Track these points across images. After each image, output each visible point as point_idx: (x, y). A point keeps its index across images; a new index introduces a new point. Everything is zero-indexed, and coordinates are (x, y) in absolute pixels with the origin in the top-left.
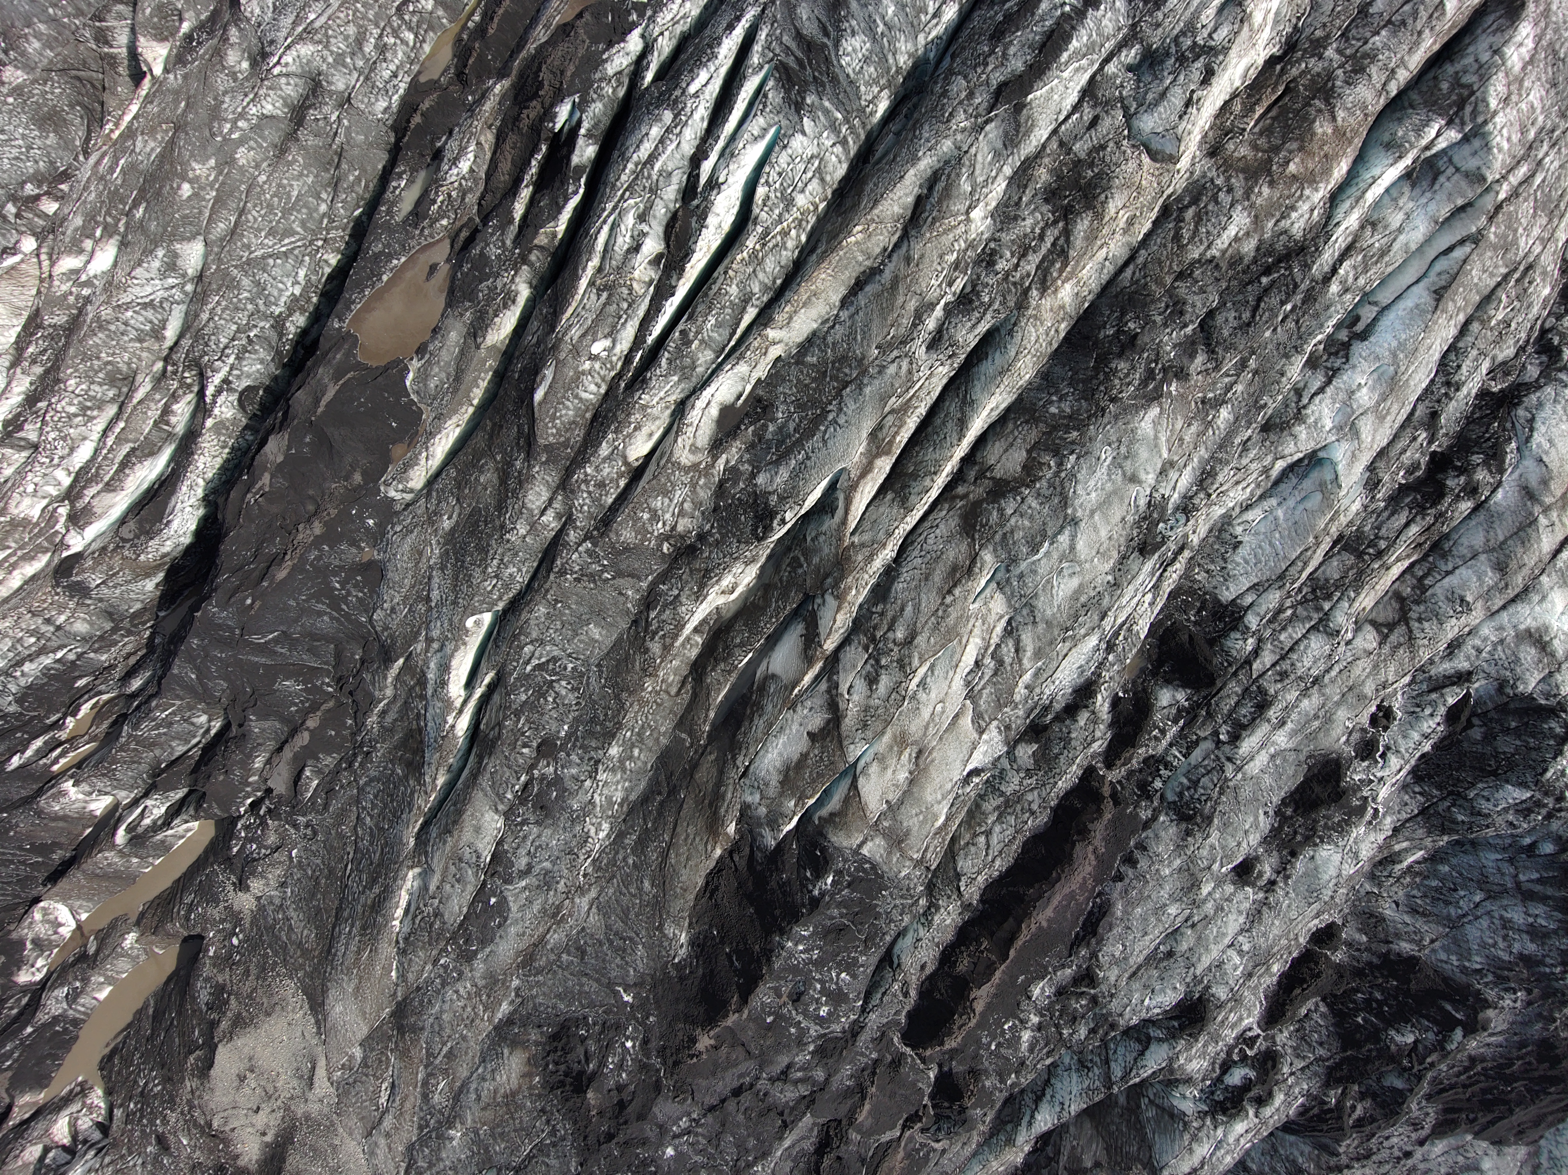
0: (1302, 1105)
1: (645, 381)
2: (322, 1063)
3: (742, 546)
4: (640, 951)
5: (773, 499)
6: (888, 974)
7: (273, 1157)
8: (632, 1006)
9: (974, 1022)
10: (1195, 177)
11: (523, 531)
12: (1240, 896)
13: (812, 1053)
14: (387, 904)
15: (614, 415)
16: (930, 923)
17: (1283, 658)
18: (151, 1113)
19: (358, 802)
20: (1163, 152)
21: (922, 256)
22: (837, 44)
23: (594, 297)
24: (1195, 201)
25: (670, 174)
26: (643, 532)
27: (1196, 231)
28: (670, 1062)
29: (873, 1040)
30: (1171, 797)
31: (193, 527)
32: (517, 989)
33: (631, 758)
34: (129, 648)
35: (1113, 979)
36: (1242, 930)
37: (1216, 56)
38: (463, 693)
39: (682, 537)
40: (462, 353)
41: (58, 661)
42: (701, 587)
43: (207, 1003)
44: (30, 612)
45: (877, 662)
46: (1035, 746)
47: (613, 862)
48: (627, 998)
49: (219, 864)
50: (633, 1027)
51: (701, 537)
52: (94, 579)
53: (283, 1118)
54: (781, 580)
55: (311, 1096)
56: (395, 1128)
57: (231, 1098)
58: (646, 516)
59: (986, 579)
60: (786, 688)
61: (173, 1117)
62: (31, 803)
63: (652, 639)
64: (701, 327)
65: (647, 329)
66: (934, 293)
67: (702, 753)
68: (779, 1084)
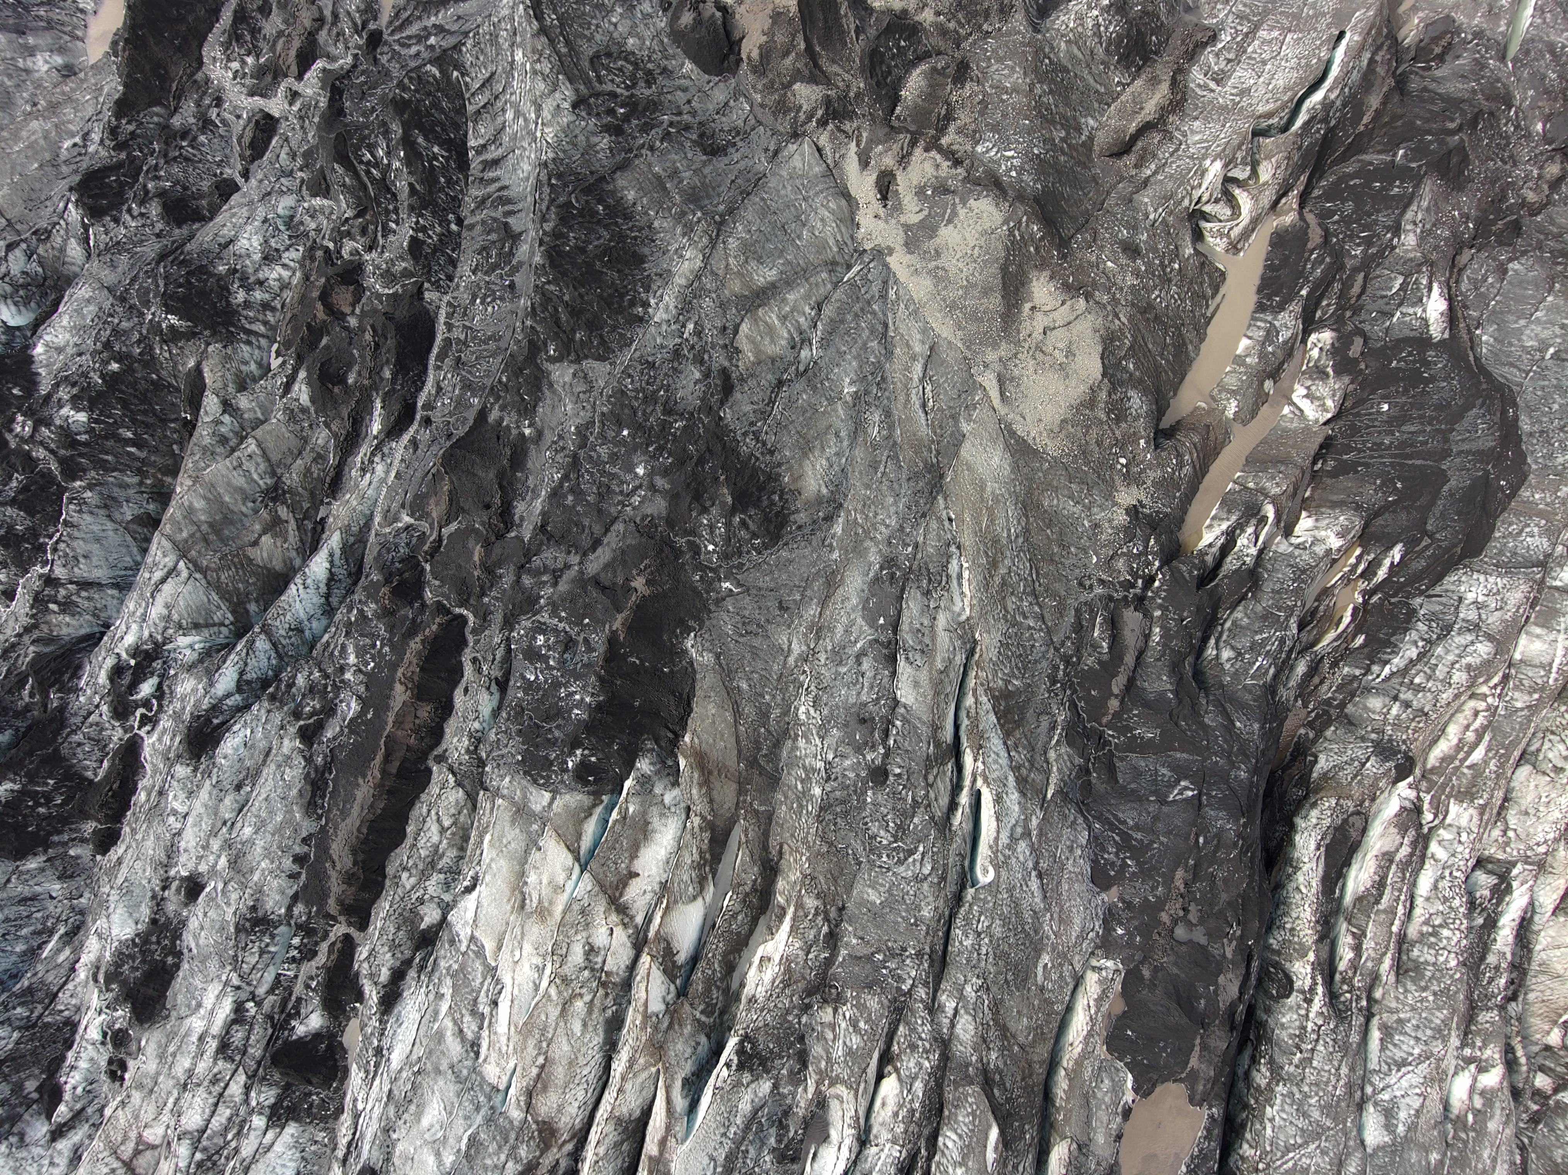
0: (80, 678)
2: (997, 400)
4: (729, 629)
6: (496, 673)
7: (1018, 292)
8: (720, 578)
9: (399, 674)
11: (969, 987)
12: (191, 865)
13: (540, 596)
15: (921, 1124)
16: (471, 736)
17: (221, 1095)
18: (1153, 271)
26: (860, 1006)
28: (666, 548)
29: (491, 614)
30: (284, 929)
31: (1297, 838)
32: (832, 549)
33: (802, 780)
35: (286, 742)
36: (179, 833)
38: (979, 788)
39: (825, 1001)
40: (1088, 1123)
41: (1386, 662)
42: (788, 971)
43: (1129, 399)
44: (1426, 714)
45: (593, 970)
46: (423, 926)
47: (784, 691)
48: (727, 585)
49: (1166, 515)
50: (711, 562)
51: (806, 1008)
52: (1372, 766)
53: (1018, 333)
54: (718, 988)
55: (997, 367)
56: (908, 369)
57: (1074, 332)
58: (862, 1024)
59: (512, 1091)
60: (676, 902)
61: (1130, 280)
62: (1369, 516)
63: (817, 908)
67: (737, 802)
68: (558, 563)
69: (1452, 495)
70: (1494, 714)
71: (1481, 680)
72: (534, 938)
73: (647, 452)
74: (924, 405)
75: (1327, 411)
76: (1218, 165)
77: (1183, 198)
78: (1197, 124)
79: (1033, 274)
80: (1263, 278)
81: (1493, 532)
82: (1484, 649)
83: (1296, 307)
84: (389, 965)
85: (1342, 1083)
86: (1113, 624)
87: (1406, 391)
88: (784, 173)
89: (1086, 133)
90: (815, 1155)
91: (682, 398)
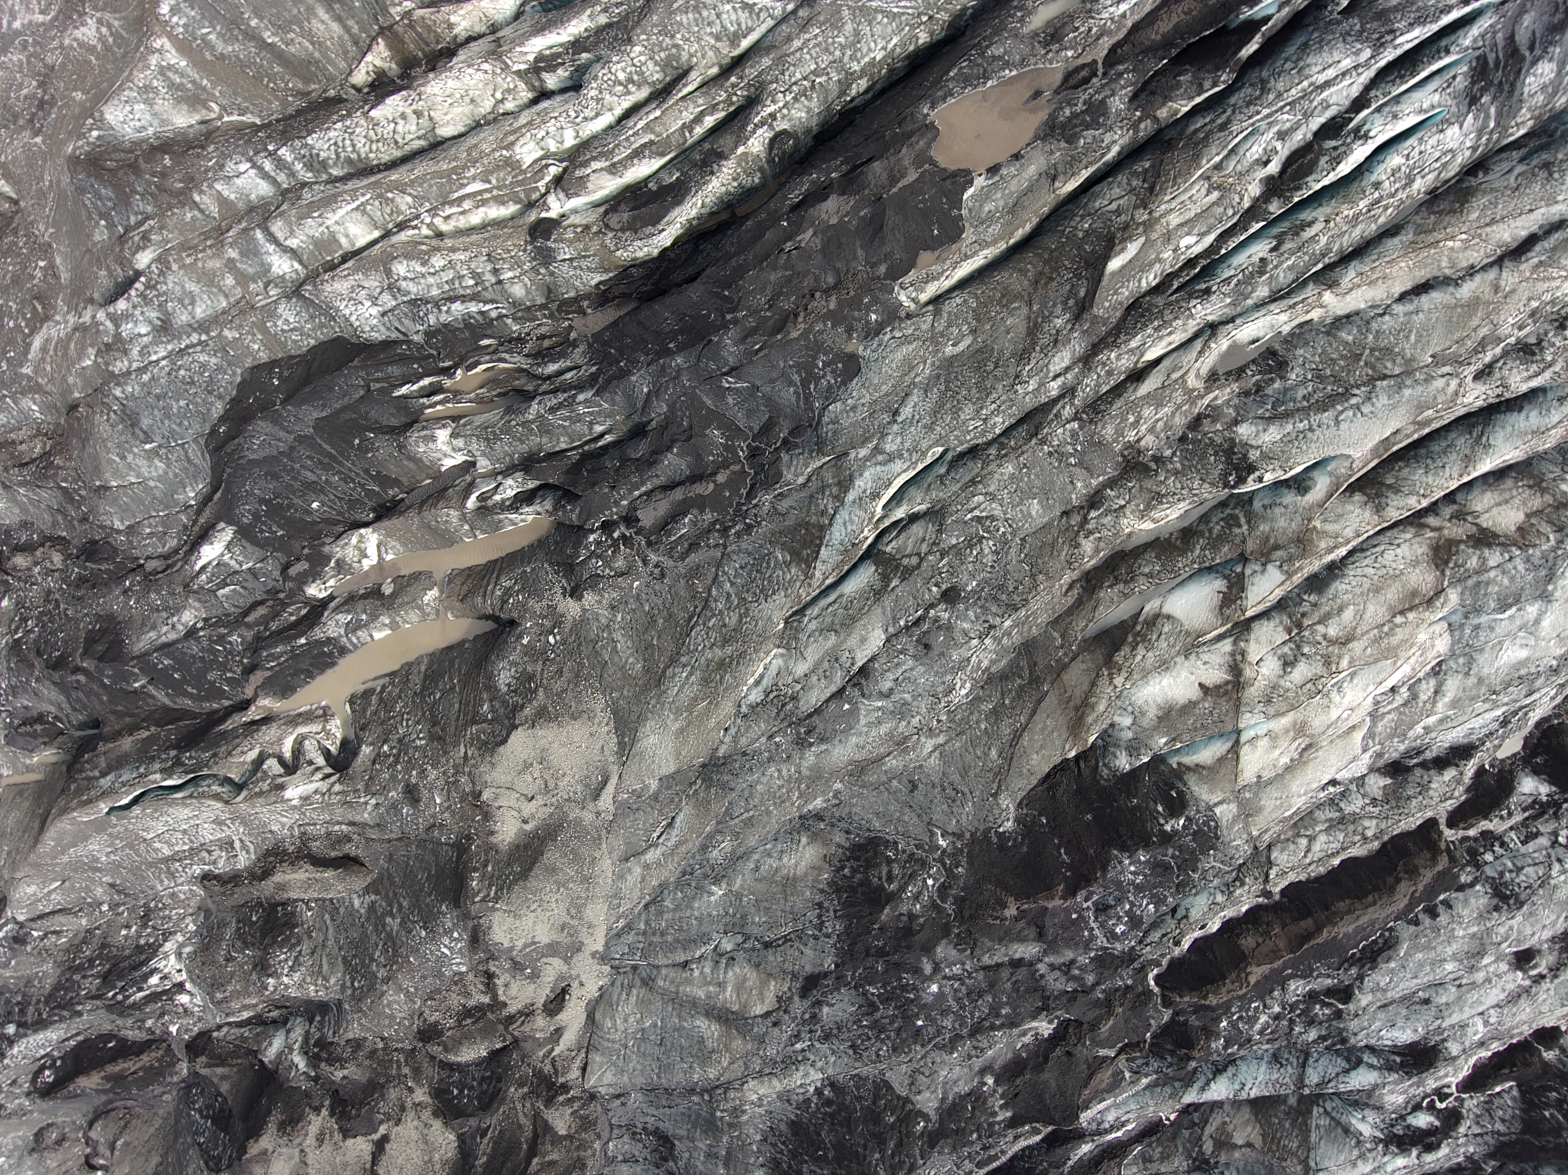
1: (1208, 293)
2: (613, 781)
3: (1206, 485)
4: (969, 807)
5: (1253, 455)
7: (527, 845)
8: (944, 851)
9: (1243, 990)
11: (1030, 388)
12: (1510, 976)
13: (1092, 958)
14: (739, 667)
15: (1161, 312)
16: (1230, 893)
18: (407, 761)
21: (1513, 291)
23: (1203, 191)
25: (1328, 106)
26: (1120, 433)
28: (966, 914)
29: (1136, 967)
30: (1489, 872)
31: (667, 244)
32: (837, 792)
33: (1009, 634)
34: (544, 330)
35: (1365, 1002)
36: (1497, 1006)
38: (882, 510)
39: (1140, 450)
40: (1029, 189)
41: (482, 313)
42: (1149, 507)
43: (509, 685)
44: (488, 255)
45: (1298, 647)
46: (1390, 781)
47: (966, 719)
48: (942, 843)
49: (551, 564)
50: (939, 870)
51: (1158, 459)
52: (565, 252)
53: (551, 815)
54: (1210, 531)
55: (591, 806)
56: (659, 864)
57: (509, 778)
58: (1131, 419)
59: (1440, 615)
60: (1188, 633)
61: (432, 774)
62: (399, 434)
63: (1086, 537)
64: (1281, 263)
65: (1225, 242)
66: (1504, 330)
67: (1073, 659)
68: (1057, 973)
69: (324, 406)
70: (436, 208)
71: (424, 247)
72: (1323, 717)
73: (917, 995)
74: (670, 825)
75: (361, 536)
76: (289, 794)
77: (337, 794)
78: (273, 828)
79: (504, 847)
80: (323, 671)
81: (314, 347)
82: (400, 268)
83: (318, 633)
84: (1440, 778)
85: (807, 36)
86: (665, 525)
87: (289, 507)
88: (625, 1078)
89: (368, 899)
90: (1254, 342)
91: (853, 1004)
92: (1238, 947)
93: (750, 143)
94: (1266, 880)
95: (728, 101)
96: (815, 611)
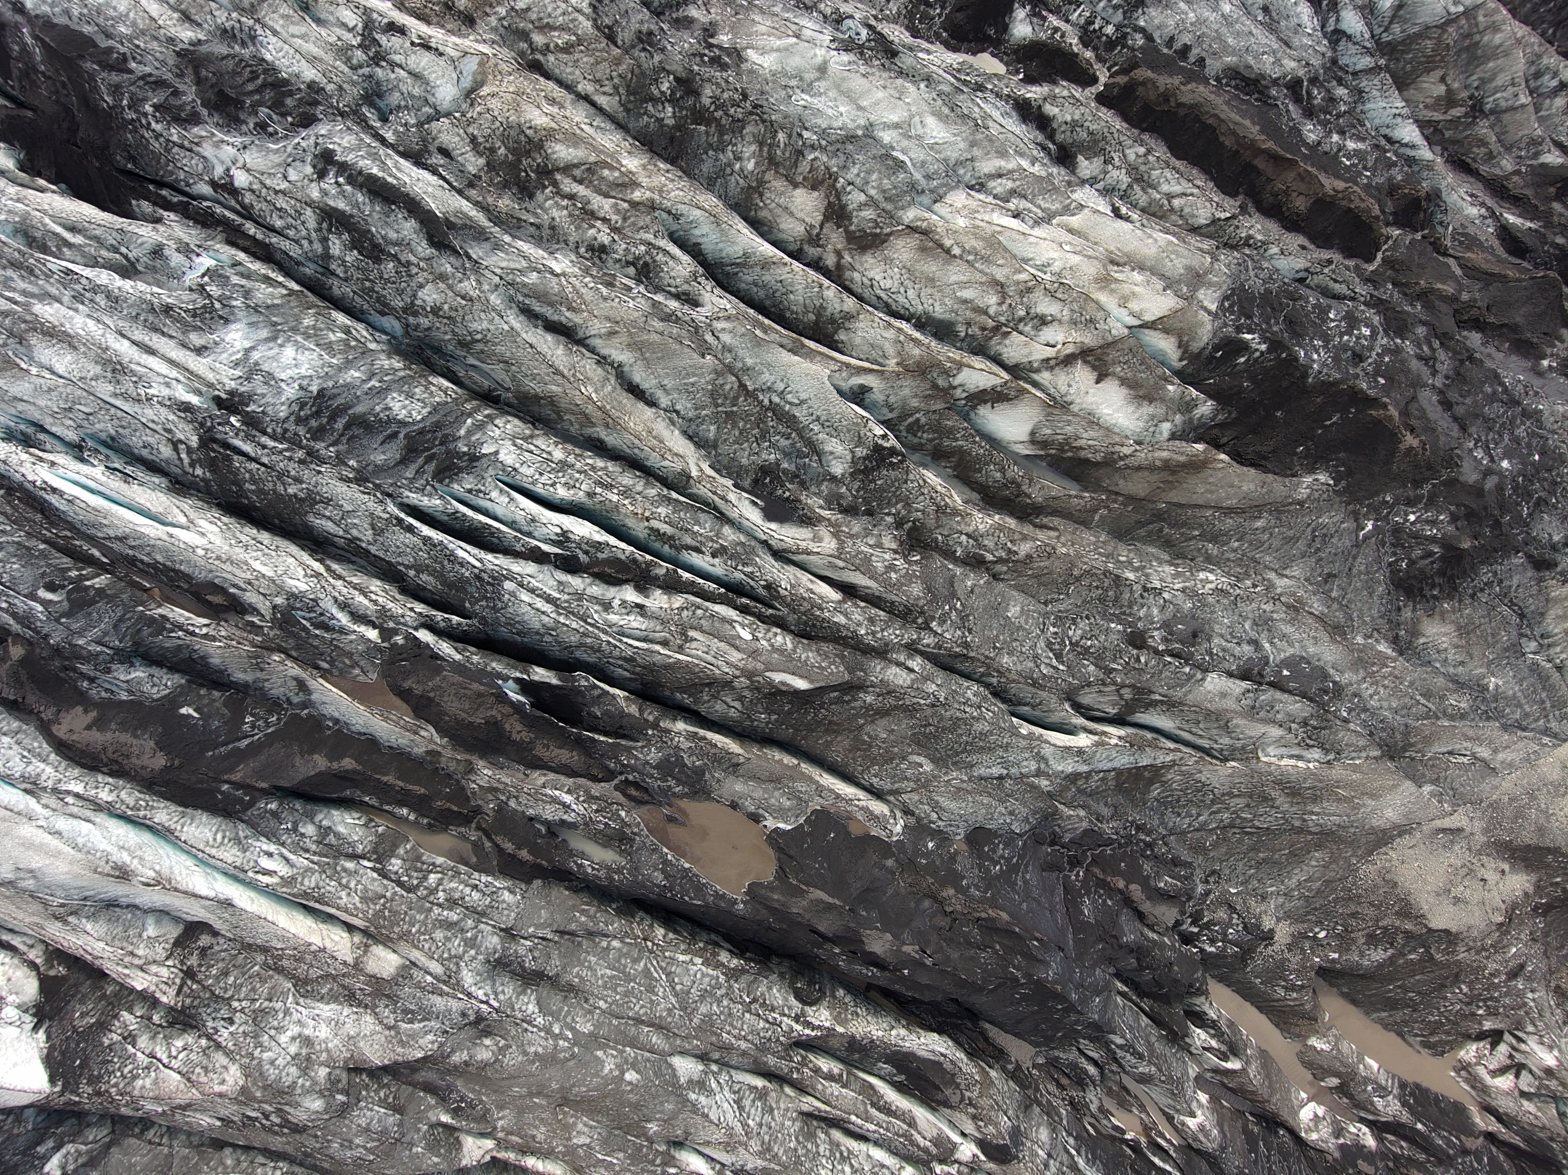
1: (768, 587)
2: (1438, 824)
3: (911, 477)
4: (1324, 520)
5: (861, 452)
7: (1524, 860)
8: (1376, 520)
9: (1353, 190)
10: (497, 38)
11: (934, 687)
13: (1403, 340)
14: (1293, 779)
15: (804, 614)
16: (1263, 243)
18: (1488, 990)
19: (1184, 833)
20: (474, 74)
21: (608, 319)
22: (402, 423)
23: (694, 645)
24: (524, 35)
25: (560, 582)
26: (909, 578)
27: (562, 28)
28: (1428, 473)
29: (1376, 289)
30: (1121, 21)
31: (936, 1035)
32: (1367, 637)
33: (1130, 563)
34: (1054, 1089)
35: (1293, 64)
37: (373, 21)
38: (1083, 735)
39: (901, 544)
40: (755, 778)
42: (956, 513)
45: (1022, 320)
46: (1080, 158)
47: (1239, 562)
48: (1369, 526)
49: (1244, 966)
50: (1396, 515)
51: (900, 524)
52: (1004, 1122)
53: (1489, 855)
54: (933, 441)
55: (1467, 829)
56: (1490, 742)
57: (1476, 908)
58: (894, 575)
59: (932, 216)
60: (1046, 413)
61: (1491, 967)
62: (1213, 1156)
63: (1016, 552)
64: (707, 537)
65: (713, 593)
66: (642, 303)
67: (1117, 494)
68: (1438, 366)
72: (1083, 266)
73: (1519, 475)
74: (1452, 753)
75: (1307, 1132)
79: (1534, 876)
80: (1429, 1090)
83: (1404, 1117)
84: (1059, 116)
86: (1172, 897)
91: (1542, 519)
92: (1310, 209)
93: (827, 1024)
94: (1234, 217)
95: (804, 1063)
96: (1205, 743)
